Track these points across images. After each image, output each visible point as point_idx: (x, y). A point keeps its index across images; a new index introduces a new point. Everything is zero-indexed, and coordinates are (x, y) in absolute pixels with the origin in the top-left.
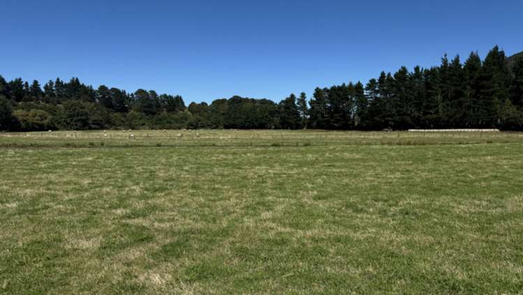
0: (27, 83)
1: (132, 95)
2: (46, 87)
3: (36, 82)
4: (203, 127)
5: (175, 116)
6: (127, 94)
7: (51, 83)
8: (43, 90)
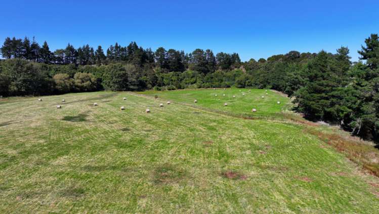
0: (92, 49)
1: (190, 55)
2: (108, 52)
3: (100, 47)
4: (250, 86)
5: (229, 74)
6: (185, 54)
7: (112, 48)
8: (105, 54)
